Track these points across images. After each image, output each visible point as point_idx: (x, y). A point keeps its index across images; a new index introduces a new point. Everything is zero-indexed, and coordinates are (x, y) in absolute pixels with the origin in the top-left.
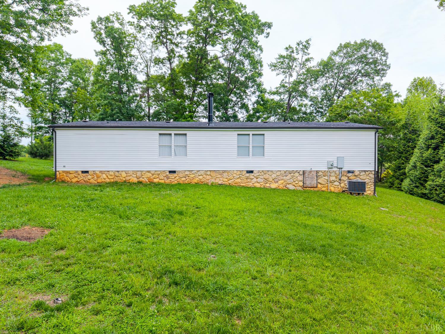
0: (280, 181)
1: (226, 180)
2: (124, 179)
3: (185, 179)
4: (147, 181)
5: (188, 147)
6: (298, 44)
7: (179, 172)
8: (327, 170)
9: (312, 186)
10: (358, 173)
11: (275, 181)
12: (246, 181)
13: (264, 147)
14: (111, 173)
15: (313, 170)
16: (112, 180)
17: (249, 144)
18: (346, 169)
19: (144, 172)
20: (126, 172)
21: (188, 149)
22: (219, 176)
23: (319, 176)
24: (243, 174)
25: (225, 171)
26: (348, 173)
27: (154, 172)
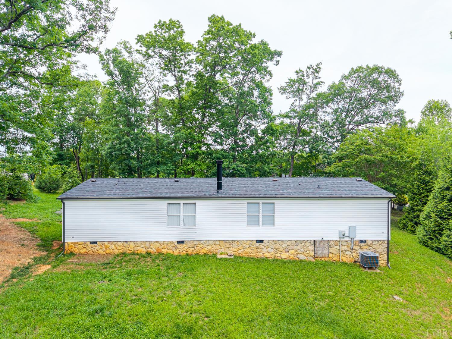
0: (291, 251)
1: (236, 250)
2: (133, 250)
3: (193, 249)
4: (156, 251)
5: (196, 217)
6: (309, 68)
7: (188, 242)
8: (338, 239)
9: (323, 256)
10: (371, 242)
11: (286, 251)
12: (256, 250)
13: (274, 215)
14: (119, 244)
15: (324, 239)
16: (121, 251)
17: (259, 213)
18: (358, 238)
19: (152, 243)
20: (134, 243)
21: (196, 219)
22: (228, 246)
23: (330, 245)
24: (253, 244)
25: (234, 241)
26: (360, 242)
27: (162, 242)
